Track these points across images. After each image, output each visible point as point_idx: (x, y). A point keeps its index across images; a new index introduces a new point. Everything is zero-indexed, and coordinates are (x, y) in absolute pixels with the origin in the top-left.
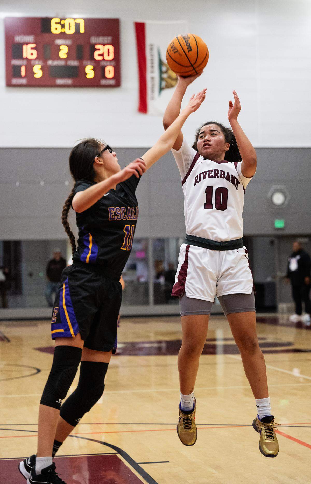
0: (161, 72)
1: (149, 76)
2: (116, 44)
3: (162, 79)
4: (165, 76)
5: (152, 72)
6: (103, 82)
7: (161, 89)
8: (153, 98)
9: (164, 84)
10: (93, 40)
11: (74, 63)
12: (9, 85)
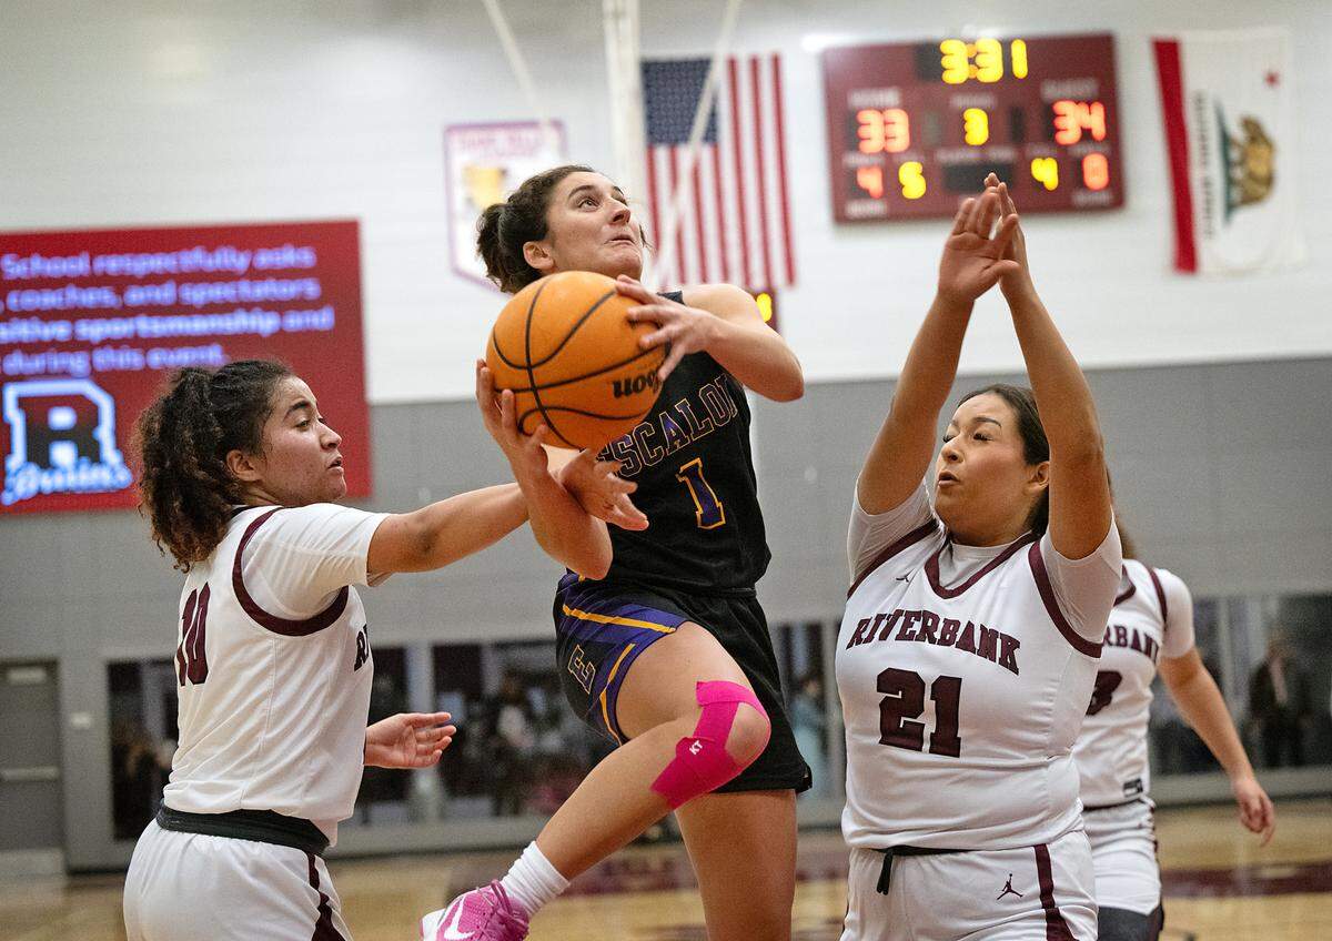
0: (1228, 164)
1: (1196, 175)
2: (1108, 98)
3: (1230, 182)
4: (1238, 173)
5: (1205, 163)
6: (1081, 198)
7: (1230, 207)
8: (1210, 233)
9: (1236, 194)
10: (1050, 90)
11: (1004, 154)
12: (841, 218)
